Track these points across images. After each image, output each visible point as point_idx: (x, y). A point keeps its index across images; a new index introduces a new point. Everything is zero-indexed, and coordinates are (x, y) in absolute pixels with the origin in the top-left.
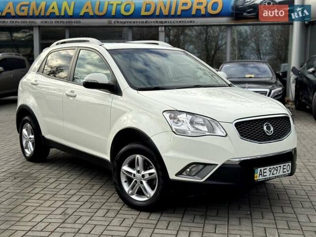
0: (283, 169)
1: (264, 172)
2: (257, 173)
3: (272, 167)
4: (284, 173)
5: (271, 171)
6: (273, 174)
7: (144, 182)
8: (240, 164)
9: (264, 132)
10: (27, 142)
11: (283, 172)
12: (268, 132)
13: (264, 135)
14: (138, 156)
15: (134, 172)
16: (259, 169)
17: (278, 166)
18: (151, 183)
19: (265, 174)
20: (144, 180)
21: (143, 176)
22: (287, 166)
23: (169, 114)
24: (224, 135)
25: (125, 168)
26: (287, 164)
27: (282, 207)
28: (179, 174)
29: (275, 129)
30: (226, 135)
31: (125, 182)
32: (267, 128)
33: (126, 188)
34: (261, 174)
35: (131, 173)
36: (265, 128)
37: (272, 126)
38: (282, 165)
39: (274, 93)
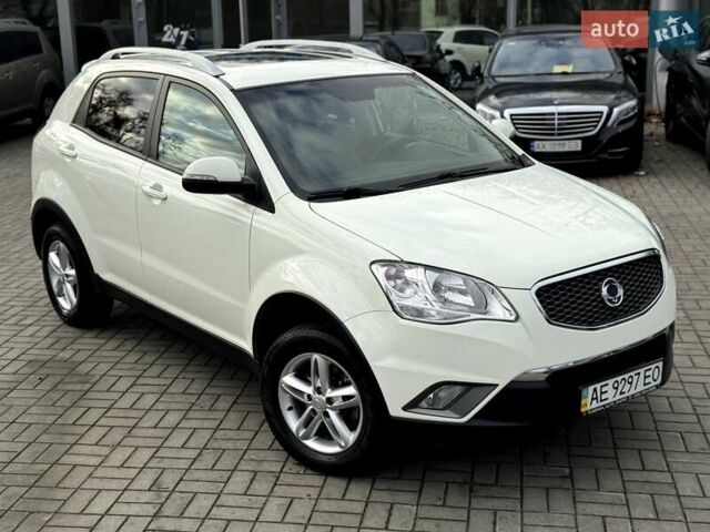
0: (645, 377)
1: (602, 393)
2: (587, 397)
3: (619, 379)
4: (647, 387)
5: (617, 388)
6: (621, 393)
7: (333, 414)
8: (547, 379)
9: (603, 301)
10: (61, 283)
11: (645, 384)
12: (610, 301)
13: (602, 308)
14: (316, 356)
15: (308, 390)
16: (591, 388)
17: (632, 374)
18: (348, 416)
20: (333, 409)
21: (330, 400)
22: (654, 370)
23: (386, 268)
24: (513, 318)
25: (289, 380)
26: (653, 366)
27: (639, 451)
28: (413, 405)
29: (628, 290)
30: (517, 318)
31: (290, 409)
32: (608, 290)
33: (293, 422)
34: (597, 398)
35: (301, 393)
36: (604, 290)
37: (621, 283)
38: (642, 371)
39: (620, 113)
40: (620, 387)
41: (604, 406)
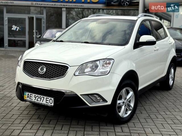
0: (46, 100)
1: (30, 97)
3: (37, 95)
5: (36, 98)
6: (37, 100)
11: (46, 102)
16: (27, 93)
17: (42, 96)
19: (31, 98)
26: (50, 98)
34: (29, 97)
40: (37, 98)
41: (31, 101)
